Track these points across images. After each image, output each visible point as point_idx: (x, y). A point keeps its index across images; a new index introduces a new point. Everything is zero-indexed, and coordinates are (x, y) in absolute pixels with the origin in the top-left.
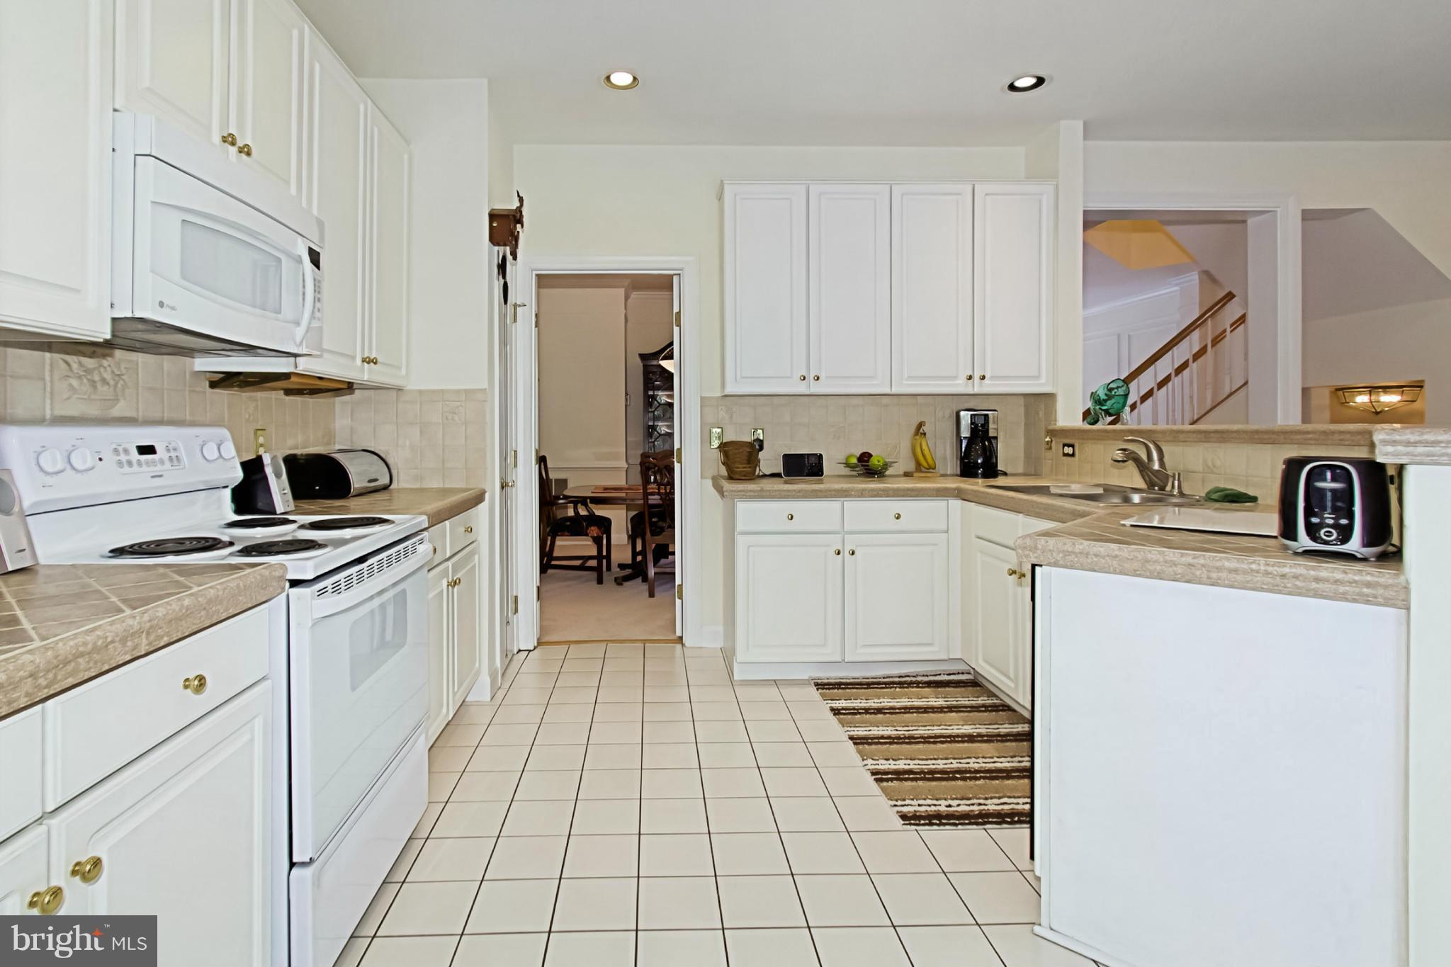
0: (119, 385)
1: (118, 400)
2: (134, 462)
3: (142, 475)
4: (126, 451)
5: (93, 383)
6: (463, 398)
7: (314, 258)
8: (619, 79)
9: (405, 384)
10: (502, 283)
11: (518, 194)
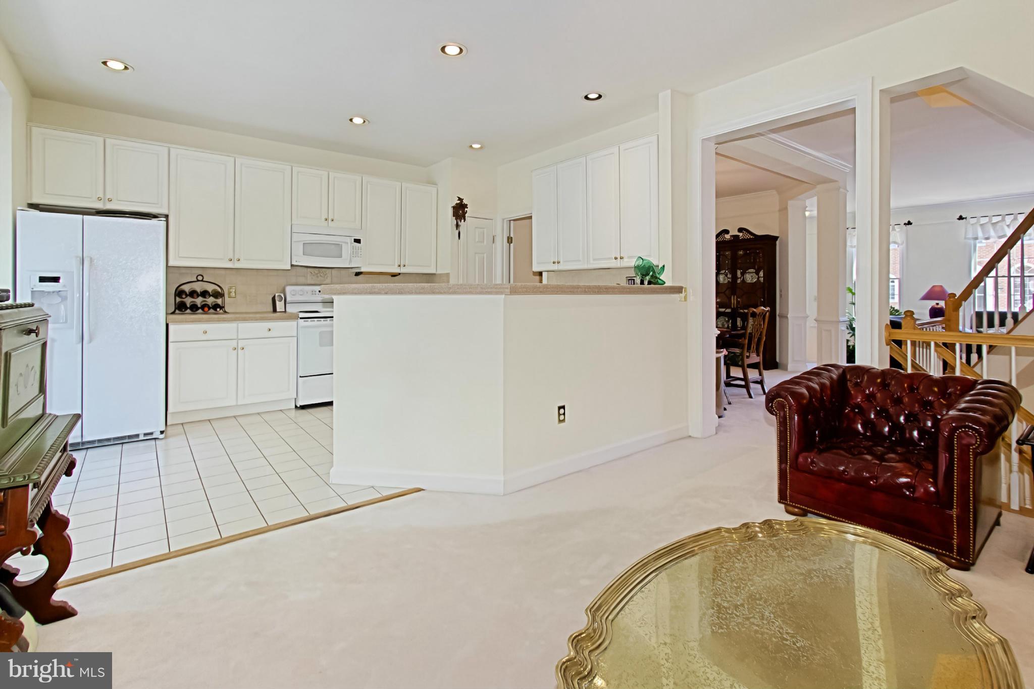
0: (326, 277)
1: (325, 280)
2: (316, 294)
3: (318, 297)
5: (317, 277)
6: (446, 276)
7: (358, 241)
8: (476, 146)
9: (433, 271)
10: (457, 232)
11: (459, 198)
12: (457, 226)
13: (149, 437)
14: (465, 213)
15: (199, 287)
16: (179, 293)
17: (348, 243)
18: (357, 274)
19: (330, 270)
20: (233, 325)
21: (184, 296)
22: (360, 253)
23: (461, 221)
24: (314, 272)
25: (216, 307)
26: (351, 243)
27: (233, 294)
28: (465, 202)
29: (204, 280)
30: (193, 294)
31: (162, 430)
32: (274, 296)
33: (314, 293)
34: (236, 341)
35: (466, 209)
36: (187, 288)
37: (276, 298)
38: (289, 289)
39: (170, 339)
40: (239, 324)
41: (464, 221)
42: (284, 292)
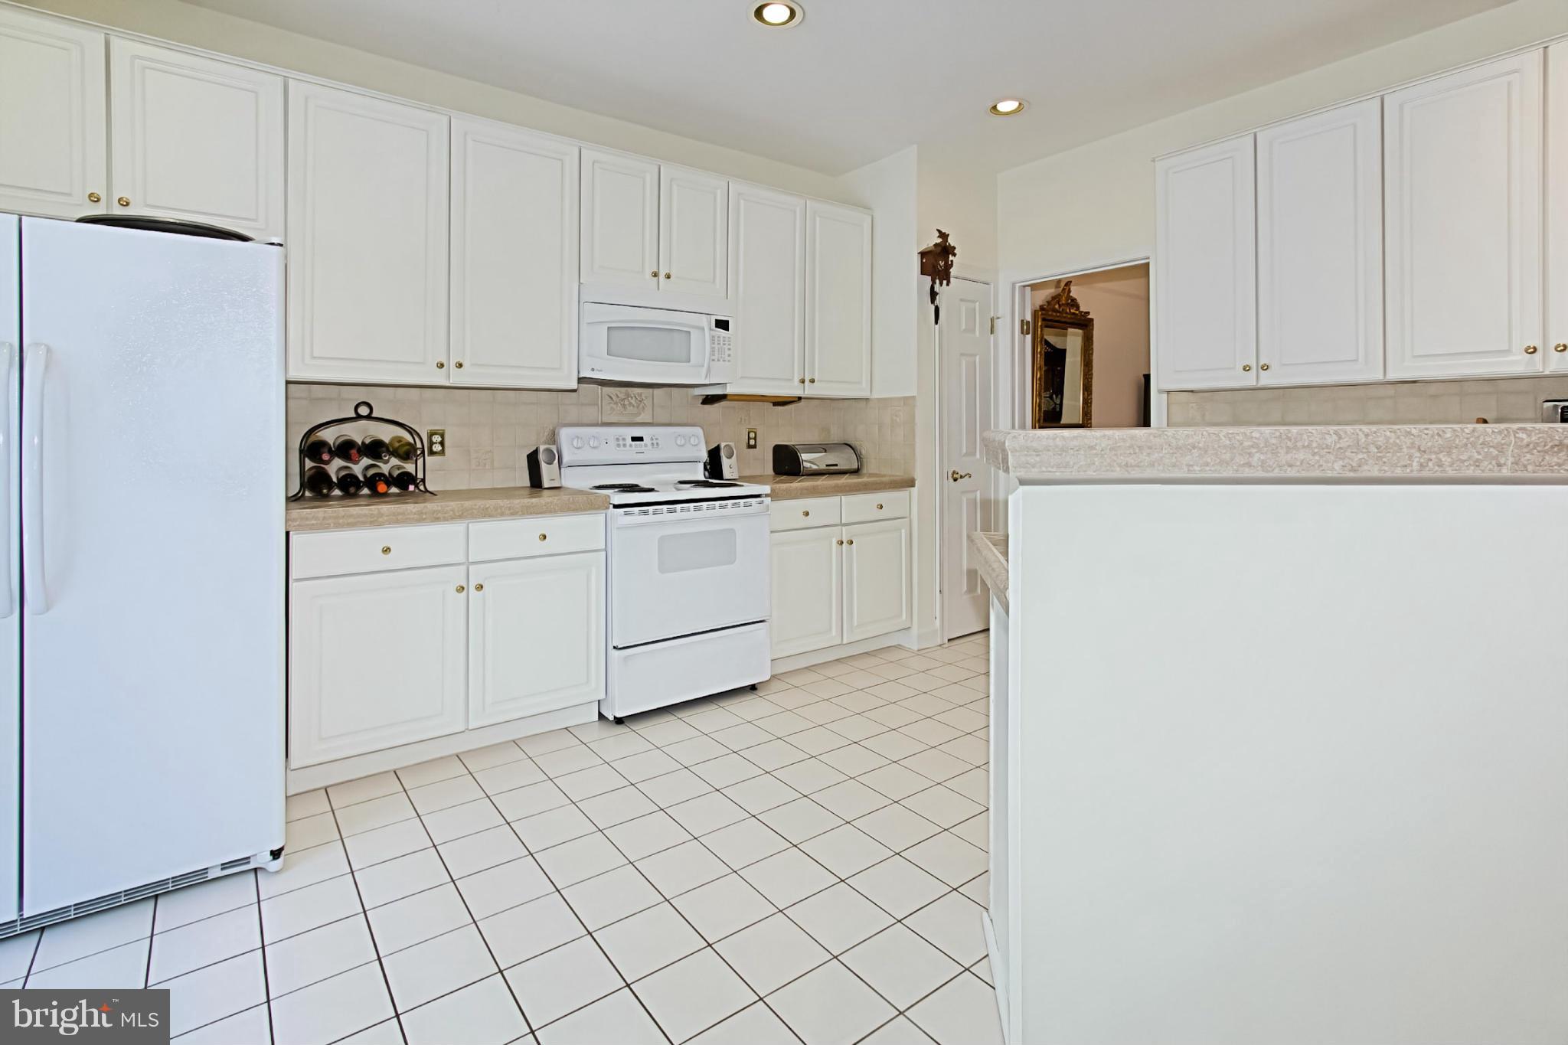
0: (641, 406)
1: (640, 414)
2: (628, 445)
3: (632, 451)
4: (624, 439)
5: (624, 406)
6: (902, 403)
7: (723, 325)
8: (1006, 106)
9: (865, 394)
10: (933, 308)
11: (939, 231)
12: (933, 295)
13: (239, 868)
14: (949, 266)
15: (358, 433)
16: (312, 449)
17: (703, 329)
18: (709, 400)
19: (650, 390)
20: (457, 528)
21: (326, 457)
22: (727, 352)
23: (941, 284)
24: (618, 396)
25: (404, 481)
26: (711, 329)
27: (437, 448)
28: (951, 241)
29: (374, 415)
30: (346, 449)
31: (276, 847)
32: (536, 452)
33: (621, 442)
34: (463, 568)
35: (951, 258)
36: (329, 435)
37: (542, 457)
38: (565, 434)
39: (293, 575)
40: (470, 525)
41: (948, 285)
42: (553, 438)
